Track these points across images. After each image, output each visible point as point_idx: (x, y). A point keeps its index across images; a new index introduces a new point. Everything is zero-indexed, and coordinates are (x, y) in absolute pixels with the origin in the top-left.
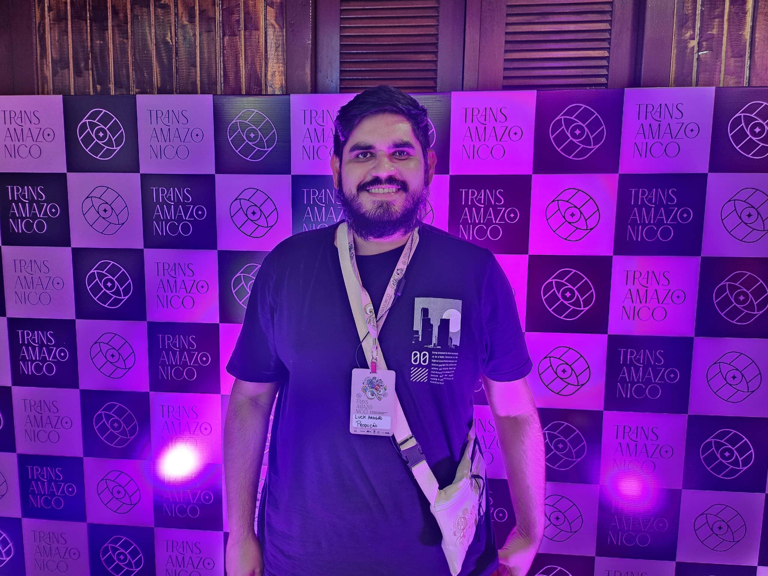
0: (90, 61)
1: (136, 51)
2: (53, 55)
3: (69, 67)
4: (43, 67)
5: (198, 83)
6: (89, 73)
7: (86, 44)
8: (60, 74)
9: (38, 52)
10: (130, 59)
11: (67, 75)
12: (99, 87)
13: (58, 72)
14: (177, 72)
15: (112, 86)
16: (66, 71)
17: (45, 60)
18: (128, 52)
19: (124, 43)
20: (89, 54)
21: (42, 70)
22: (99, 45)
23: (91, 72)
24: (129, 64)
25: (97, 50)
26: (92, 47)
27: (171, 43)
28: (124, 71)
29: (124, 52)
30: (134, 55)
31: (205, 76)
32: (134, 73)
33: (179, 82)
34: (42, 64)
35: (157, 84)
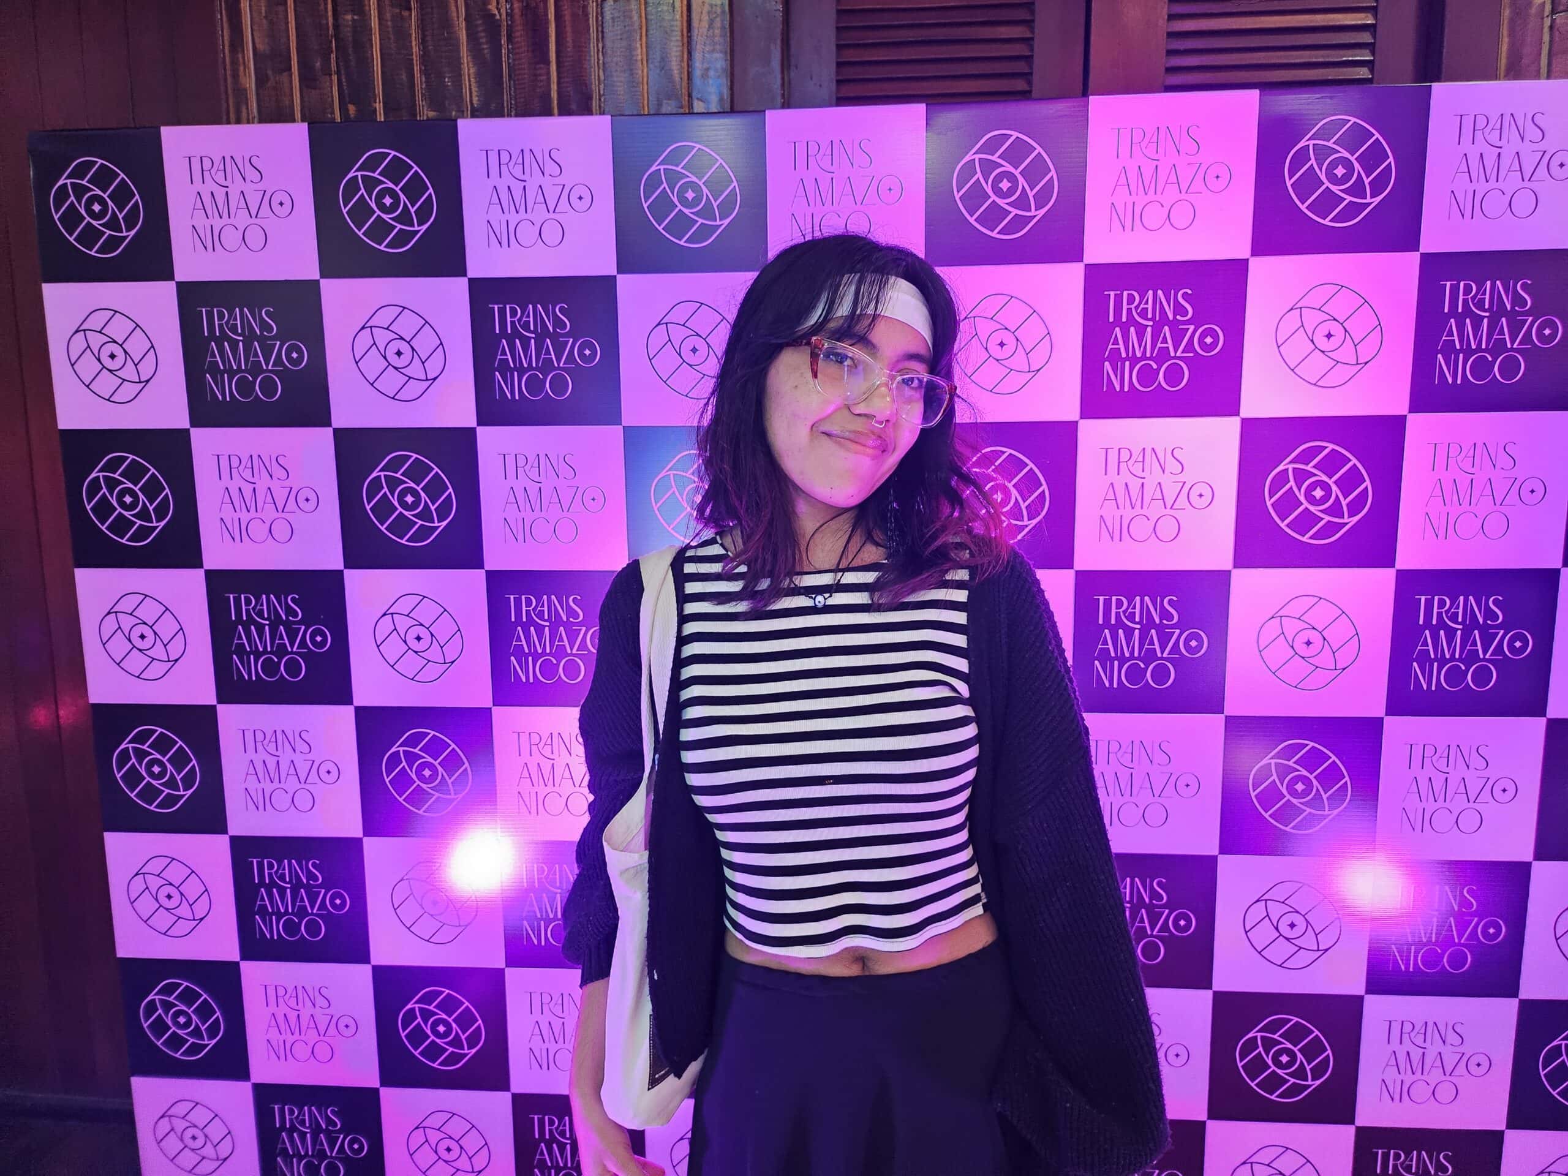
0: (333, 56)
1: (427, 33)
2: (257, 46)
3: (290, 69)
4: (238, 70)
5: (554, 95)
6: (331, 80)
7: (324, 22)
8: (270, 84)
9: (226, 38)
10: (415, 49)
11: (286, 85)
12: (352, 109)
13: (268, 79)
14: (510, 76)
15: (379, 106)
16: (284, 77)
17: (240, 56)
18: (410, 35)
19: (402, 18)
20: (331, 42)
21: (235, 76)
22: (350, 23)
23: (335, 78)
24: (413, 59)
25: (347, 32)
26: (336, 27)
27: (498, 17)
28: (404, 77)
29: (402, 35)
30: (423, 42)
31: (567, 82)
32: (424, 79)
33: (516, 95)
34: (235, 63)
35: (471, 101)
